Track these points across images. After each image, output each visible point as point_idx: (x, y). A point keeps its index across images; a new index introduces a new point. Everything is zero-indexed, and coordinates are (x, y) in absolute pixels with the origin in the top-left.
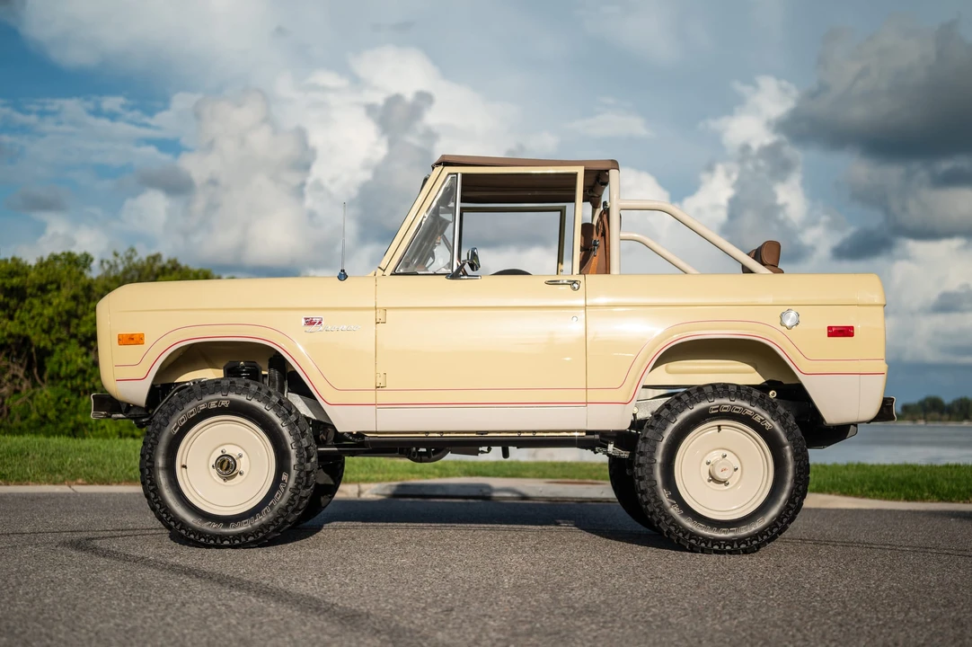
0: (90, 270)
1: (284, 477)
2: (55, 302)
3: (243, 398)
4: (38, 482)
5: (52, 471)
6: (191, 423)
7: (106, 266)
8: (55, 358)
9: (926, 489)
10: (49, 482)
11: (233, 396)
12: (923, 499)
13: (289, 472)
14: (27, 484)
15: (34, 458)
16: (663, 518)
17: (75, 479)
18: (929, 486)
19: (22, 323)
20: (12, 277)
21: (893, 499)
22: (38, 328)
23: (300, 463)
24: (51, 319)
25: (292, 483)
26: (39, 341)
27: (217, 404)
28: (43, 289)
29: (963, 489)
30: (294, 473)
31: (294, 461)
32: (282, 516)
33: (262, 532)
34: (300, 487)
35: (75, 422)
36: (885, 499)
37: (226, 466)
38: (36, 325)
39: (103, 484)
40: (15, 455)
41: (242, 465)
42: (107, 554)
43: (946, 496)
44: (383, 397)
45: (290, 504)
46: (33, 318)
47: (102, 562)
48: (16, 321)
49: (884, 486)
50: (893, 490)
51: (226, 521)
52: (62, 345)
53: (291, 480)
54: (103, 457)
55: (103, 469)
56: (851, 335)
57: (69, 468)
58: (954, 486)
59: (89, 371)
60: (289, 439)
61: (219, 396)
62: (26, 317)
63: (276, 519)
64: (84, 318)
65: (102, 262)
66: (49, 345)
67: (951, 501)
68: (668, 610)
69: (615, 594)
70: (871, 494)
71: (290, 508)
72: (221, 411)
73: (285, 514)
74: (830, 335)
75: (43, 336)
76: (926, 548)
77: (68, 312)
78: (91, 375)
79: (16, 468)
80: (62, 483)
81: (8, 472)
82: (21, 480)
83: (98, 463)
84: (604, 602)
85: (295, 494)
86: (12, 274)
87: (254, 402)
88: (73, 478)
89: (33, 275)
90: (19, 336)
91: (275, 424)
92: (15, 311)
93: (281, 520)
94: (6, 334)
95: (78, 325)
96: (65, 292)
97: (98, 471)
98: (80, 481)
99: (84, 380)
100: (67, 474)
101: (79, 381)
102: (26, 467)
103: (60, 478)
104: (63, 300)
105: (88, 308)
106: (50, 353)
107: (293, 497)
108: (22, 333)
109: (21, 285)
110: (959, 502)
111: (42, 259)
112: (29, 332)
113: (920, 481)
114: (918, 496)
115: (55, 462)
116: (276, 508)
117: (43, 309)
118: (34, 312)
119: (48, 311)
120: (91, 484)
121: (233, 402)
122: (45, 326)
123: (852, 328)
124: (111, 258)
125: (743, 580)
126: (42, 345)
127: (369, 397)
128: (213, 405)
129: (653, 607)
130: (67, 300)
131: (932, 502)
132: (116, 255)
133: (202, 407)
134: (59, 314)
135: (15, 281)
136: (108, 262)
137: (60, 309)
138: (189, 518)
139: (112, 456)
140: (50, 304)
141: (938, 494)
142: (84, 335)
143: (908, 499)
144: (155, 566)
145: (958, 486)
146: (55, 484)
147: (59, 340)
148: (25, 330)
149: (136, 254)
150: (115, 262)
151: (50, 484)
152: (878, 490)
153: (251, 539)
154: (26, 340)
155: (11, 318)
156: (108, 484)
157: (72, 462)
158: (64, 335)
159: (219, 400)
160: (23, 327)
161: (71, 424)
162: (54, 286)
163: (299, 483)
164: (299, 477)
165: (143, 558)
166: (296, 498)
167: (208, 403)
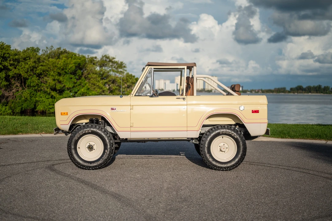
0: (39, 53)
1: (106, 151)
2: (29, 63)
3: (95, 130)
4: (31, 133)
5: (35, 130)
6: (81, 136)
7: (44, 52)
8: (29, 81)
9: (287, 134)
10: (34, 133)
11: (92, 129)
12: (286, 138)
13: (107, 150)
14: (28, 134)
15: (29, 125)
16: (207, 161)
17: (42, 132)
18: (288, 134)
19: (19, 70)
20: (15, 56)
21: (278, 137)
22: (24, 71)
23: (110, 147)
24: (28, 69)
25: (108, 153)
26: (24, 76)
28: (25, 59)
29: (297, 135)
30: (109, 150)
31: (109, 147)
33: (100, 166)
34: (110, 154)
35: (36, 100)
36: (275, 138)
37: (90, 148)
38: (23, 71)
39: (50, 133)
40: (24, 124)
41: (95, 147)
42: (59, 173)
43: (293, 137)
44: (132, 129)
45: (108, 158)
46: (22, 68)
47: (59, 177)
48: (17, 69)
49: (275, 133)
50: (277, 135)
51: (91, 162)
52: (31, 77)
53: (108, 152)
54: (50, 125)
55: (50, 129)
56: (258, 112)
57: (40, 129)
58: (295, 134)
59: (40, 84)
60: (107, 141)
61: (88, 129)
62: (20, 68)
63: (104, 162)
64: (38, 68)
65: (43, 50)
66: (27, 77)
67: (294, 139)
68: (205, 199)
69: (193, 192)
70: (271, 136)
71: (108, 159)
72: (89, 133)
73: (106, 161)
74: (253, 112)
75: (25, 74)
76: (279, 165)
77: (33, 66)
78: (40, 86)
79: (25, 129)
80: (38, 133)
81: (23, 131)
82: (27, 133)
83: (48, 127)
84: (190, 196)
85: (109, 155)
86: (16, 55)
87: (98, 131)
88: (41, 132)
89: (22, 55)
90: (18, 74)
91: (104, 137)
92: (17, 66)
93: (105, 162)
94: (14, 73)
95: (36, 70)
96: (32, 60)
97: (49, 129)
98: (43, 133)
99: (38, 87)
100: (40, 130)
101: (36, 88)
102: (28, 128)
103: (38, 132)
104: (31, 63)
105: (39, 65)
106: (28, 79)
108: (19, 73)
109: (18, 58)
110: (296, 139)
111: (24, 50)
112: (21, 73)
113: (285, 132)
114: (285, 137)
115: (36, 126)
116: (104, 159)
117: (25, 65)
118: (22, 66)
119: (27, 66)
120: (47, 133)
121: (92, 131)
122: (26, 71)
123: (258, 111)
124: (45, 49)
125: (226, 184)
126: (25, 77)
127: (129, 129)
128: (87, 132)
129: (202, 198)
130: (33, 63)
131: (288, 139)
132: (47, 48)
133: (84, 132)
134: (30, 67)
135: (16, 57)
136: (45, 50)
137: (30, 66)
138: (81, 162)
139: (52, 124)
140: (27, 64)
141: (290, 136)
142: (38, 74)
143: (282, 138)
144: (73, 179)
145: (296, 134)
146: (36, 134)
147: (30, 75)
148: (19, 72)
149: (53, 48)
150: (47, 50)
151: (35, 134)
152: (273, 135)
153: (97, 167)
154: (20, 75)
155: (15, 68)
156: (51, 133)
157: (41, 126)
158: (32, 74)
159: (88, 130)
160: (19, 71)
161: (35, 101)
162: (28, 58)
163: (110, 153)
164: (110, 151)
165: (69, 175)
166: (109, 156)
167: (85, 131)
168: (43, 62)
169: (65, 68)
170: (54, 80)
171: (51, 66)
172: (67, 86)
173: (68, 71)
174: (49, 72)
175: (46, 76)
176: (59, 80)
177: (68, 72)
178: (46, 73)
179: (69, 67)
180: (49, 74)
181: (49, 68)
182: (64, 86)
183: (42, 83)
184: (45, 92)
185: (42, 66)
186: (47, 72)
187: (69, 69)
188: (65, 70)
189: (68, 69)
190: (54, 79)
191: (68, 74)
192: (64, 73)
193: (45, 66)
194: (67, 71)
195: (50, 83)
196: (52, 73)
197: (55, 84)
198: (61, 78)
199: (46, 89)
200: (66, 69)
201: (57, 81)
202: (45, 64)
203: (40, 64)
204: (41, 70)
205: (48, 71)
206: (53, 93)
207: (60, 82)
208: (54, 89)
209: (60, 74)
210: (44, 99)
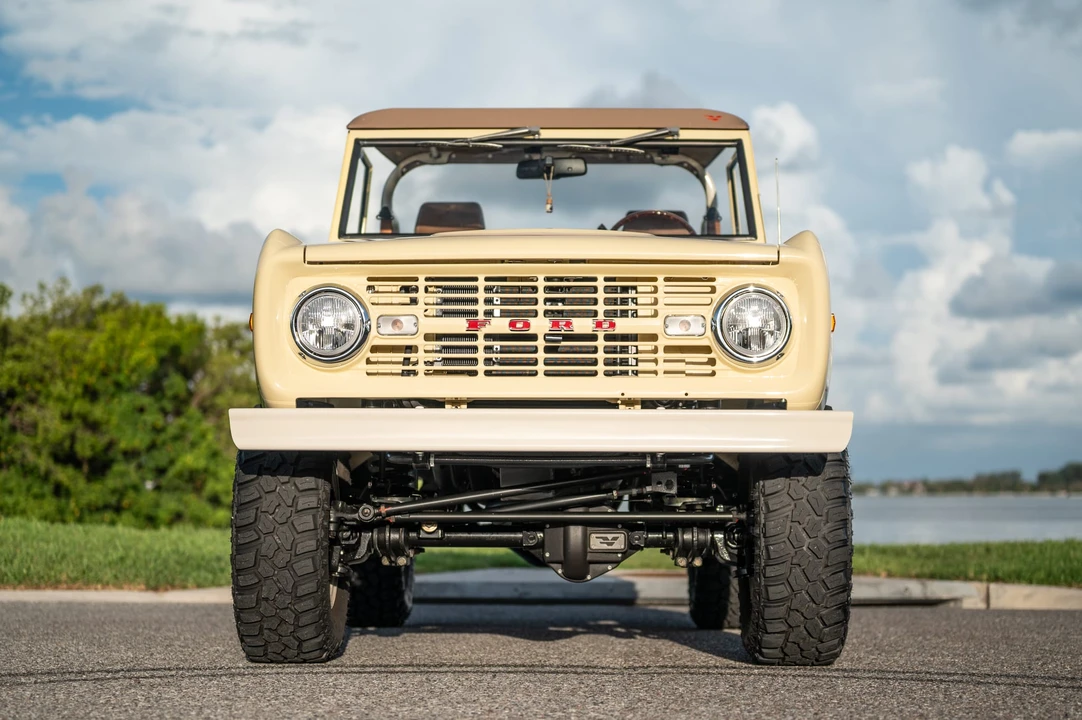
0: (8, 306)
7: (30, 303)
65: (24, 297)
132: (42, 287)
136: (32, 297)
149: (69, 287)
150: (42, 298)
168: (22, 341)
169: (113, 364)
170: (67, 417)
171: (57, 358)
172: (123, 445)
173: (129, 378)
174: (47, 386)
175: (32, 401)
176: (91, 419)
177: (127, 384)
178: (33, 388)
179: (132, 362)
180: (44, 391)
181: (46, 368)
182: (111, 445)
183: (13, 429)
184: (27, 471)
185: (17, 358)
186: (38, 386)
187: (133, 370)
188: (114, 376)
189: (126, 371)
190: (66, 410)
191: (129, 390)
192: (112, 389)
193: (29, 358)
194: (122, 378)
195: (46, 430)
196: (58, 388)
197: (73, 437)
198: (97, 412)
199: (31, 457)
200: (119, 370)
201: (78, 422)
202: (28, 351)
203: (9, 352)
204: (12, 377)
205: (41, 380)
206: (63, 475)
207: (93, 426)
208: (66, 456)
209: (91, 394)
210: (22, 499)
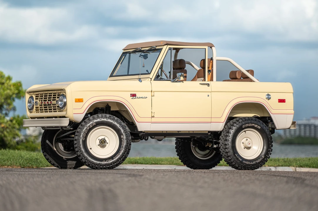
1: (122, 137)
3: (99, 120)
11: (95, 121)
13: (123, 135)
23: (124, 131)
25: (125, 137)
27: (92, 125)
31: (122, 131)
32: (127, 148)
33: (124, 155)
34: (128, 137)
45: (128, 144)
61: (91, 123)
63: (126, 150)
71: (128, 145)
72: (94, 127)
73: (127, 147)
87: (103, 120)
93: (127, 149)
107: (127, 141)
116: (124, 147)
128: (91, 126)
133: (88, 128)
159: (92, 124)
163: (127, 136)
164: (126, 135)
166: (128, 141)
167: (89, 126)
